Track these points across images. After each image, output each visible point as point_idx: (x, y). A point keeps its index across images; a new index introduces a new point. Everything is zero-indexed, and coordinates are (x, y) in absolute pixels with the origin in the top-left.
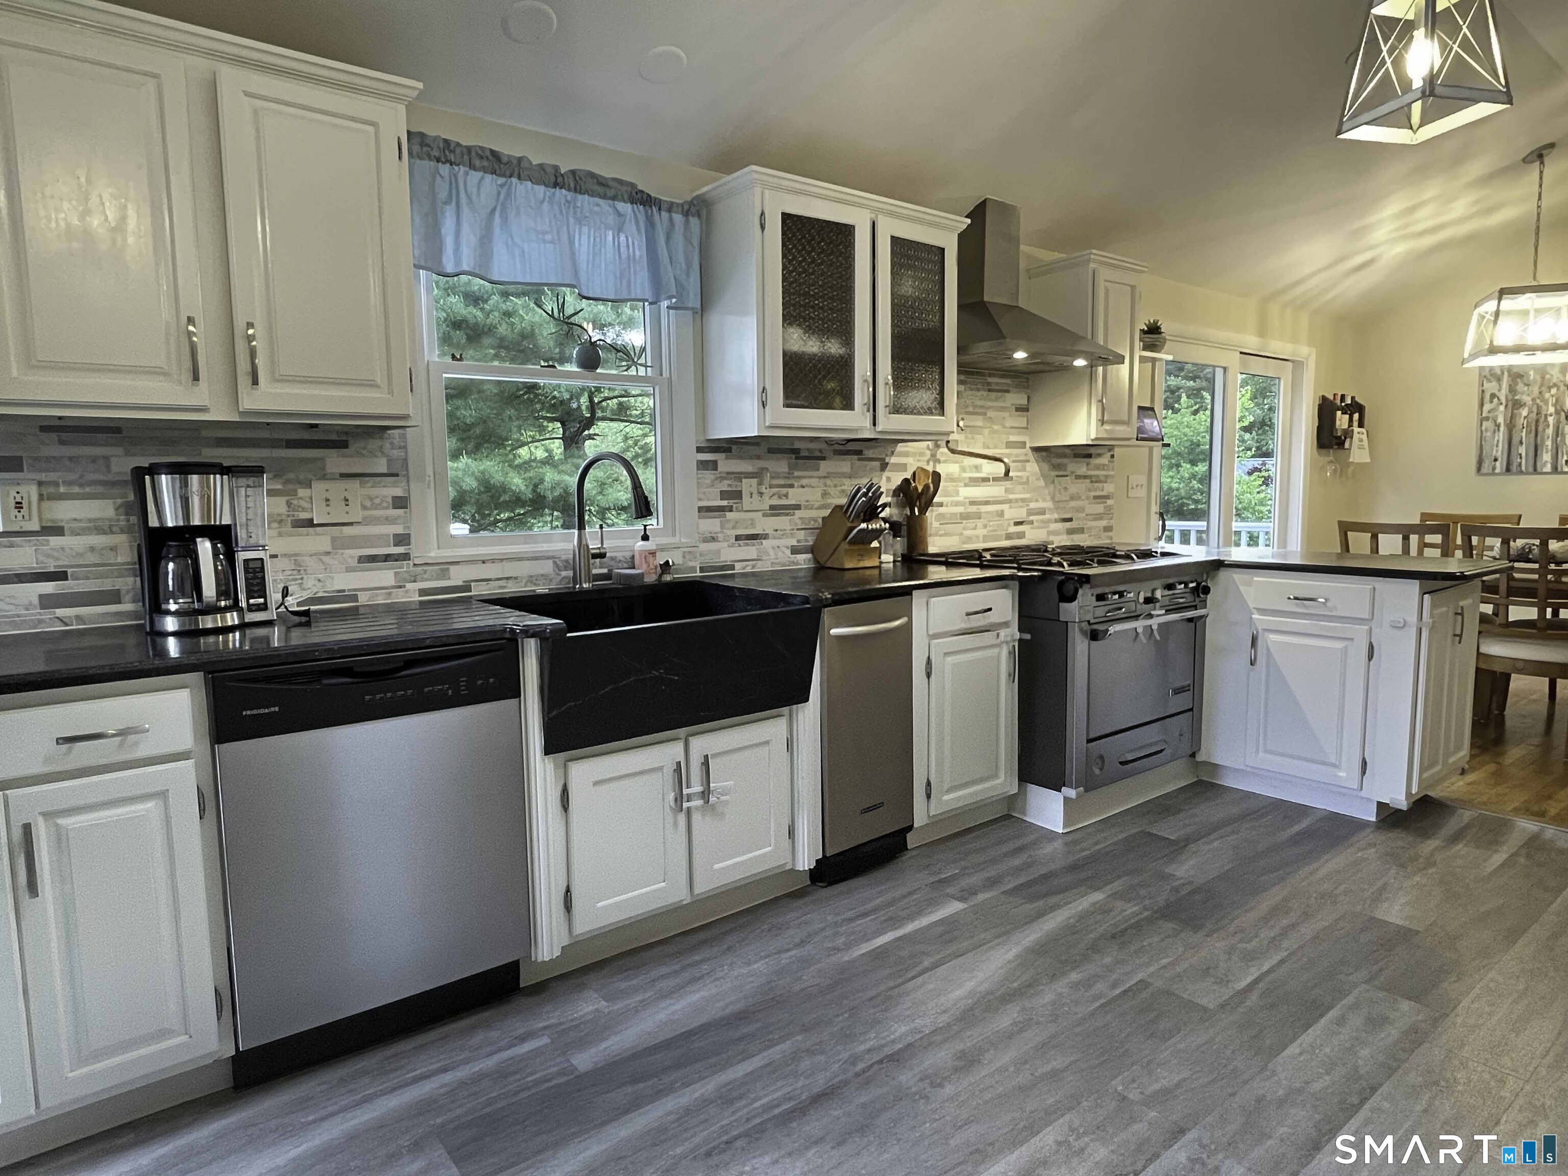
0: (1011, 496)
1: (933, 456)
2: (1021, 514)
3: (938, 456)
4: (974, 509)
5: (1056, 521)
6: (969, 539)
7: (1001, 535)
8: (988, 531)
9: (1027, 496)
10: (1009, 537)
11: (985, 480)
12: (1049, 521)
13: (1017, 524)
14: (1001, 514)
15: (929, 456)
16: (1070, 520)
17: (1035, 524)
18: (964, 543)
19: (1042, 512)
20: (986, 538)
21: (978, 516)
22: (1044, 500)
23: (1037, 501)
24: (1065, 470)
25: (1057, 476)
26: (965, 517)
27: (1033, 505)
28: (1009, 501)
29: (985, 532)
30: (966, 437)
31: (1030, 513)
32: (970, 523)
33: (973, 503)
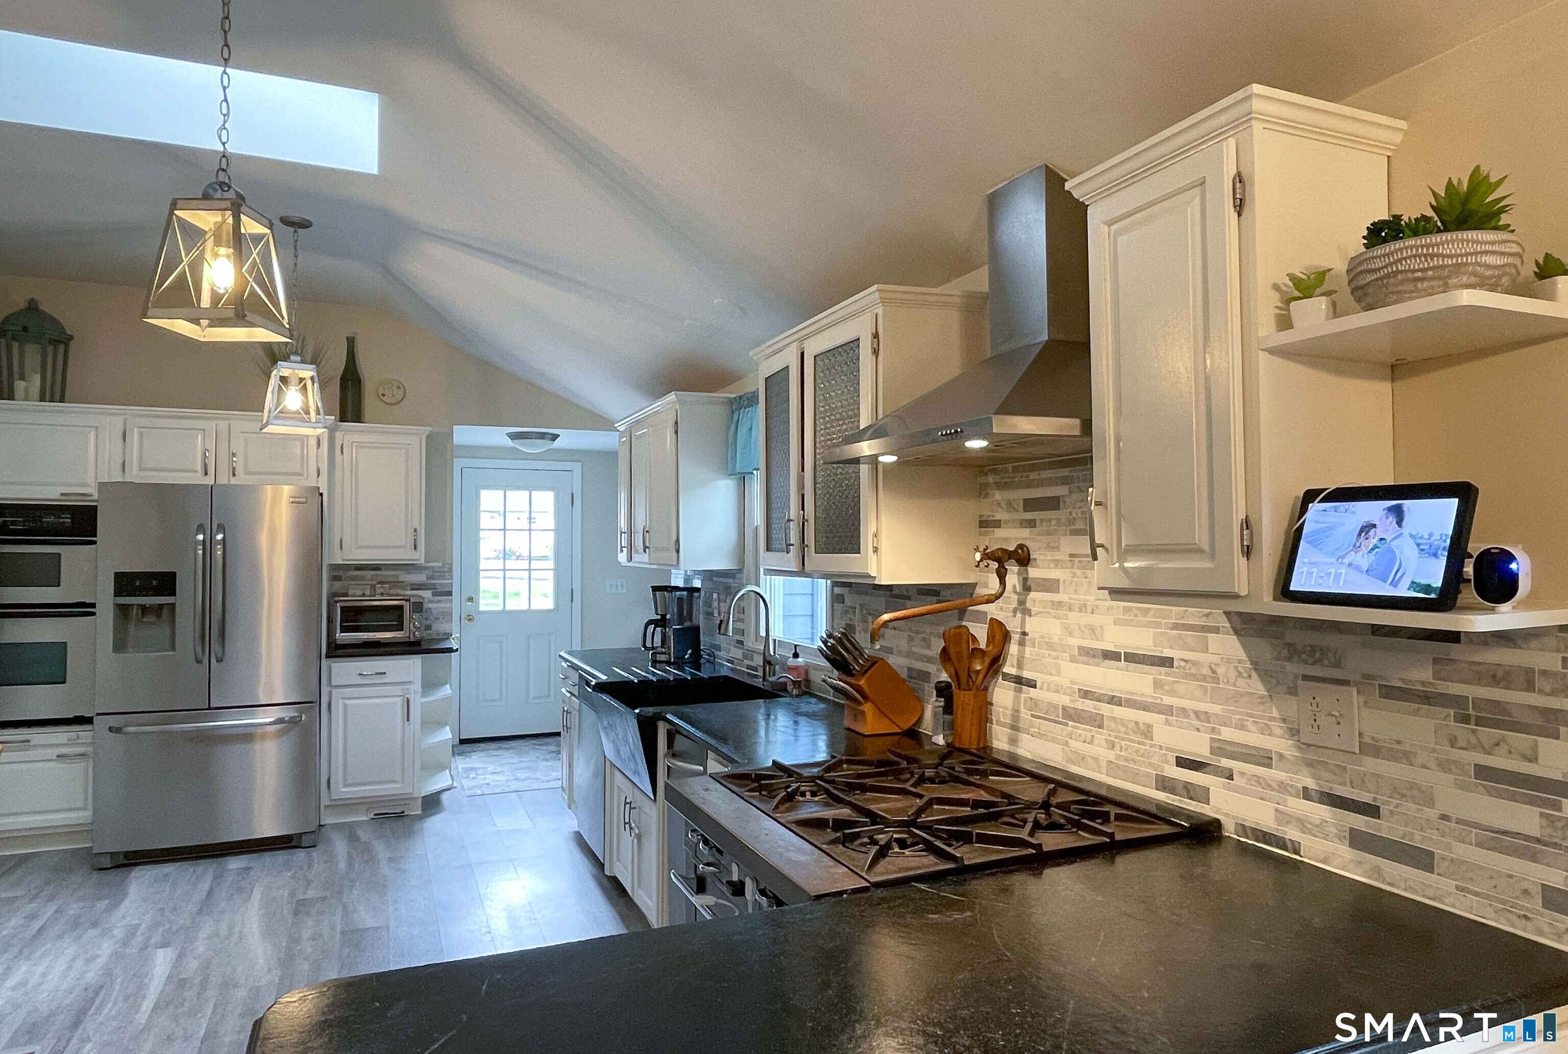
0: (1168, 700)
1: (1022, 603)
2: (1200, 748)
3: (1029, 604)
4: (1087, 705)
5: (1306, 794)
6: (1081, 759)
7: (1148, 775)
8: (1118, 757)
9: (1214, 709)
10: (1164, 784)
11: (1111, 656)
12: (1283, 787)
13: (1182, 763)
14: (1147, 732)
15: (1015, 605)
16: (1371, 810)
17: (1238, 780)
18: (1070, 761)
19: (1264, 759)
20: (1113, 768)
21: (1097, 721)
22: (1265, 730)
23: (1243, 727)
24: (1337, 665)
25: (1306, 678)
26: (1072, 715)
27: (1228, 734)
28: (1167, 710)
29: (1111, 755)
30: (1075, 575)
31: (1220, 748)
32: (1083, 730)
33: (1086, 694)
